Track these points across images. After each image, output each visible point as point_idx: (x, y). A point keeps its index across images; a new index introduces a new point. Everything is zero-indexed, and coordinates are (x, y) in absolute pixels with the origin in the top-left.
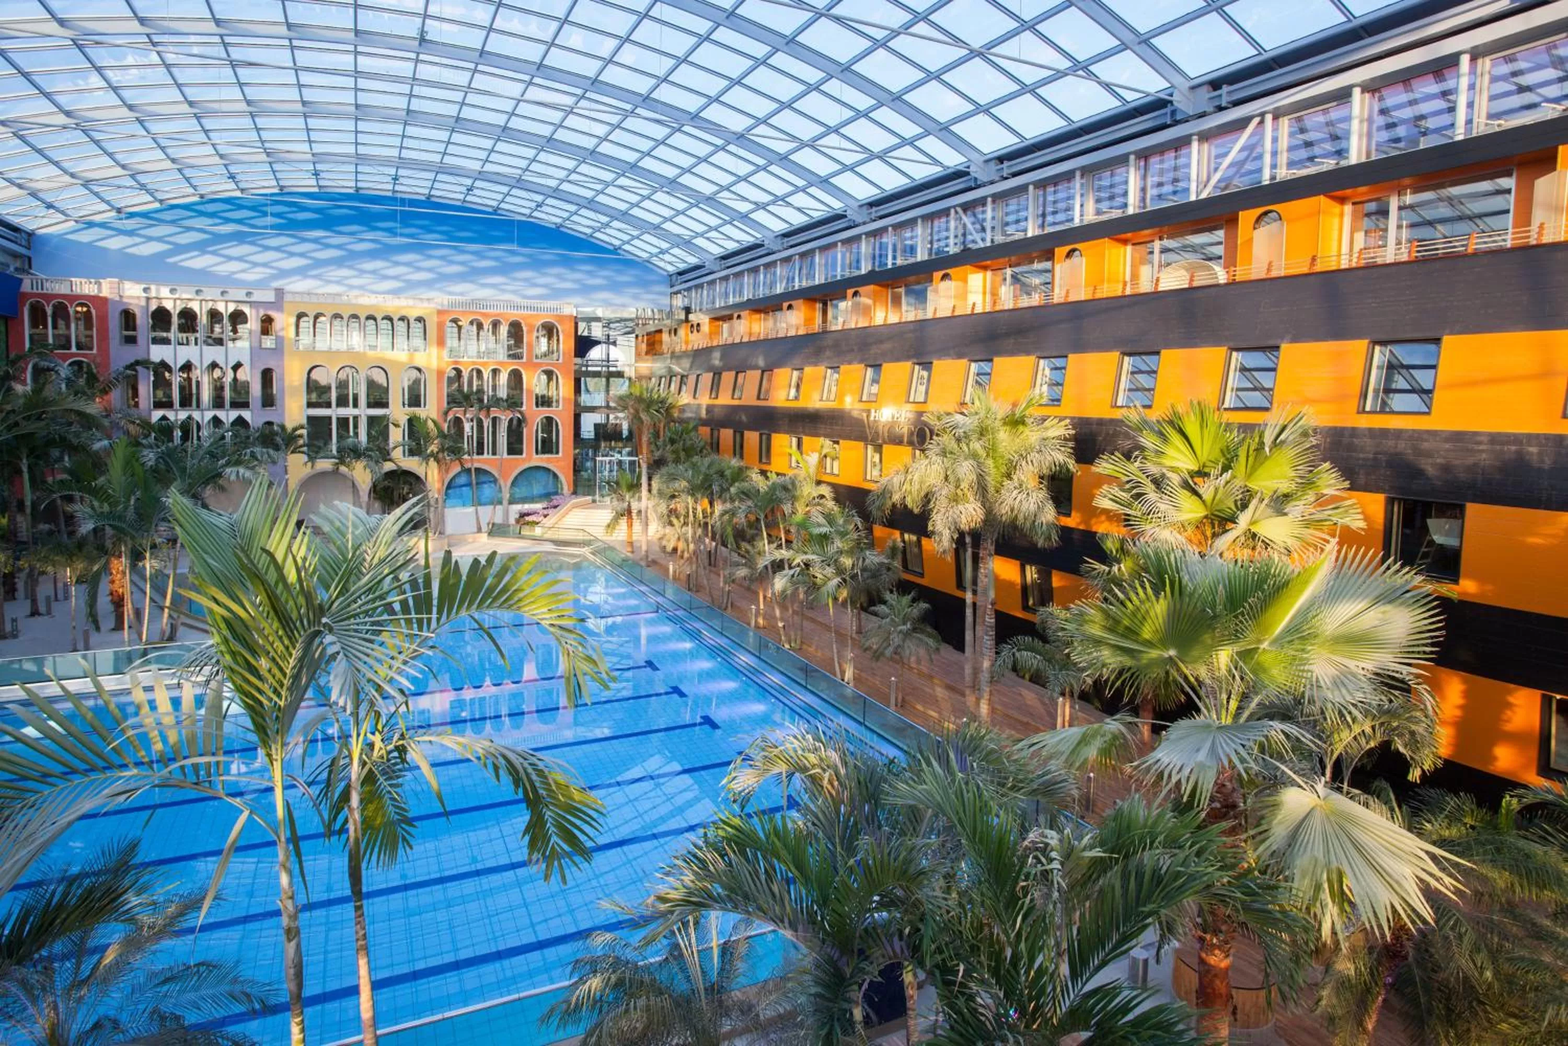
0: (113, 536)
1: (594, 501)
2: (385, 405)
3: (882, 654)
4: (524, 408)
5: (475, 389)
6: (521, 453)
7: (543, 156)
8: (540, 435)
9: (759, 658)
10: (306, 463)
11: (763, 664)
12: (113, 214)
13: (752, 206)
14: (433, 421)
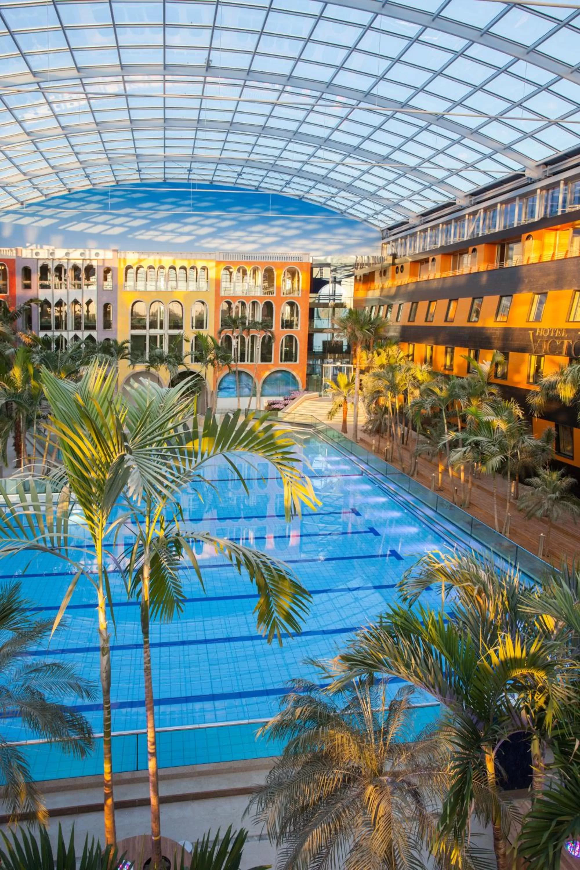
0: (16, 408)
1: (320, 396)
2: (180, 327)
3: (533, 515)
4: (273, 329)
5: (240, 315)
6: (270, 361)
7: (291, 146)
8: (284, 348)
9: (436, 512)
10: (129, 366)
11: (439, 517)
12: (19, 206)
13: (447, 173)
14: (211, 338)
